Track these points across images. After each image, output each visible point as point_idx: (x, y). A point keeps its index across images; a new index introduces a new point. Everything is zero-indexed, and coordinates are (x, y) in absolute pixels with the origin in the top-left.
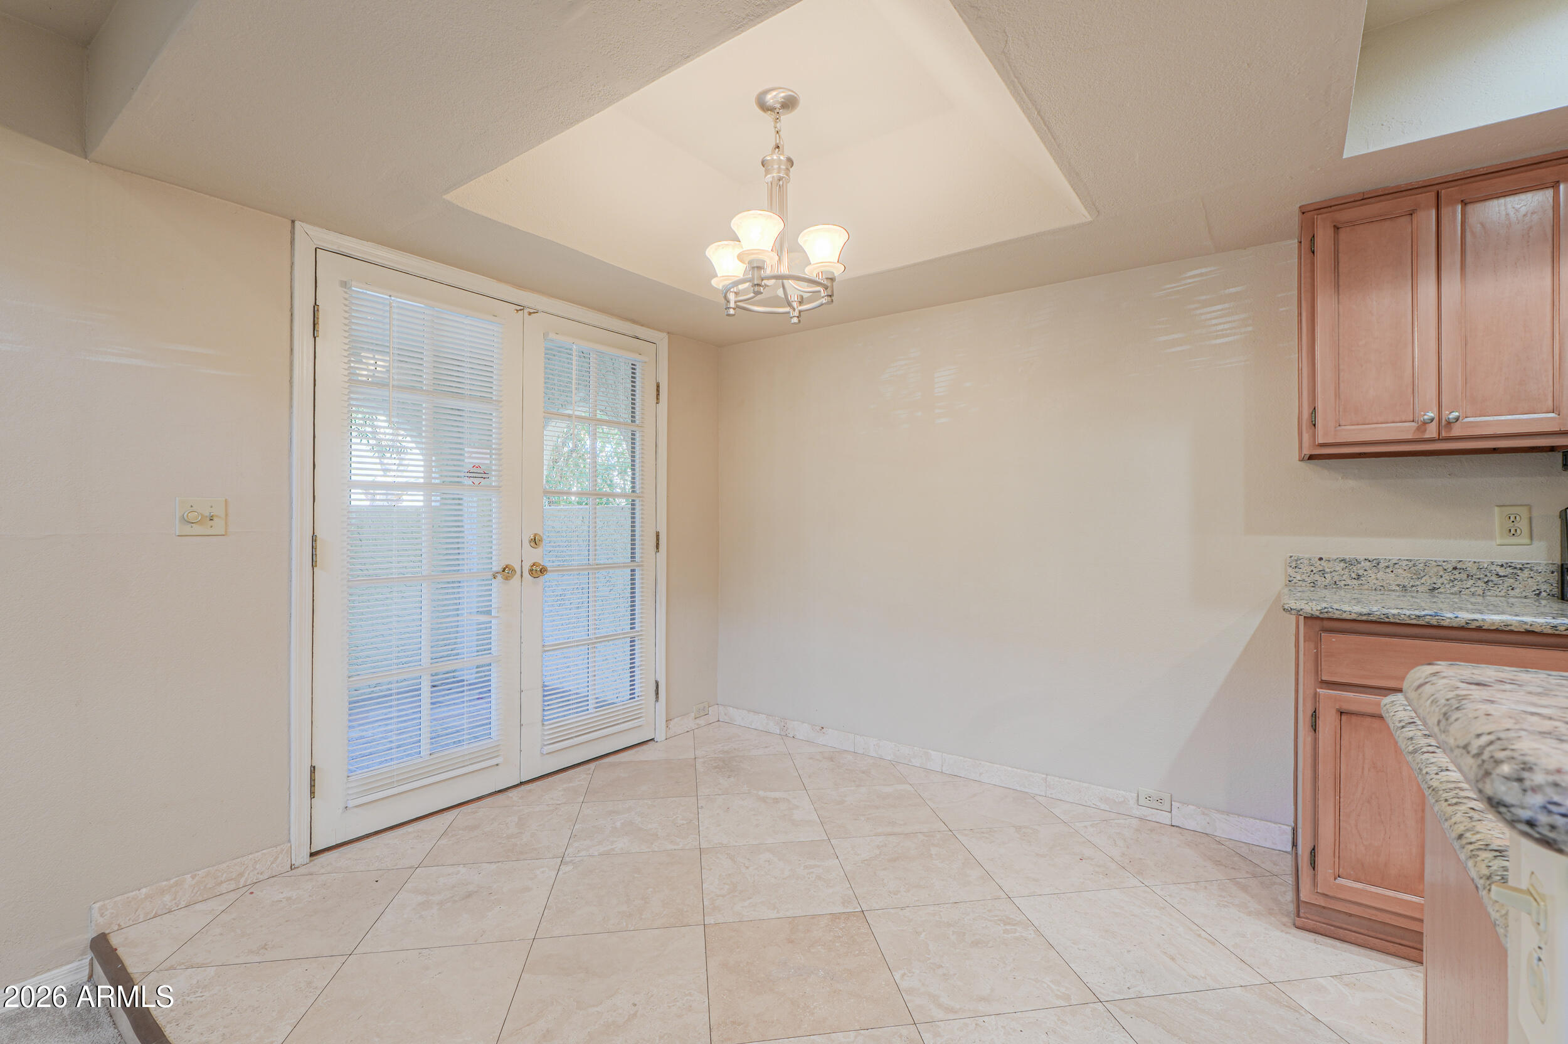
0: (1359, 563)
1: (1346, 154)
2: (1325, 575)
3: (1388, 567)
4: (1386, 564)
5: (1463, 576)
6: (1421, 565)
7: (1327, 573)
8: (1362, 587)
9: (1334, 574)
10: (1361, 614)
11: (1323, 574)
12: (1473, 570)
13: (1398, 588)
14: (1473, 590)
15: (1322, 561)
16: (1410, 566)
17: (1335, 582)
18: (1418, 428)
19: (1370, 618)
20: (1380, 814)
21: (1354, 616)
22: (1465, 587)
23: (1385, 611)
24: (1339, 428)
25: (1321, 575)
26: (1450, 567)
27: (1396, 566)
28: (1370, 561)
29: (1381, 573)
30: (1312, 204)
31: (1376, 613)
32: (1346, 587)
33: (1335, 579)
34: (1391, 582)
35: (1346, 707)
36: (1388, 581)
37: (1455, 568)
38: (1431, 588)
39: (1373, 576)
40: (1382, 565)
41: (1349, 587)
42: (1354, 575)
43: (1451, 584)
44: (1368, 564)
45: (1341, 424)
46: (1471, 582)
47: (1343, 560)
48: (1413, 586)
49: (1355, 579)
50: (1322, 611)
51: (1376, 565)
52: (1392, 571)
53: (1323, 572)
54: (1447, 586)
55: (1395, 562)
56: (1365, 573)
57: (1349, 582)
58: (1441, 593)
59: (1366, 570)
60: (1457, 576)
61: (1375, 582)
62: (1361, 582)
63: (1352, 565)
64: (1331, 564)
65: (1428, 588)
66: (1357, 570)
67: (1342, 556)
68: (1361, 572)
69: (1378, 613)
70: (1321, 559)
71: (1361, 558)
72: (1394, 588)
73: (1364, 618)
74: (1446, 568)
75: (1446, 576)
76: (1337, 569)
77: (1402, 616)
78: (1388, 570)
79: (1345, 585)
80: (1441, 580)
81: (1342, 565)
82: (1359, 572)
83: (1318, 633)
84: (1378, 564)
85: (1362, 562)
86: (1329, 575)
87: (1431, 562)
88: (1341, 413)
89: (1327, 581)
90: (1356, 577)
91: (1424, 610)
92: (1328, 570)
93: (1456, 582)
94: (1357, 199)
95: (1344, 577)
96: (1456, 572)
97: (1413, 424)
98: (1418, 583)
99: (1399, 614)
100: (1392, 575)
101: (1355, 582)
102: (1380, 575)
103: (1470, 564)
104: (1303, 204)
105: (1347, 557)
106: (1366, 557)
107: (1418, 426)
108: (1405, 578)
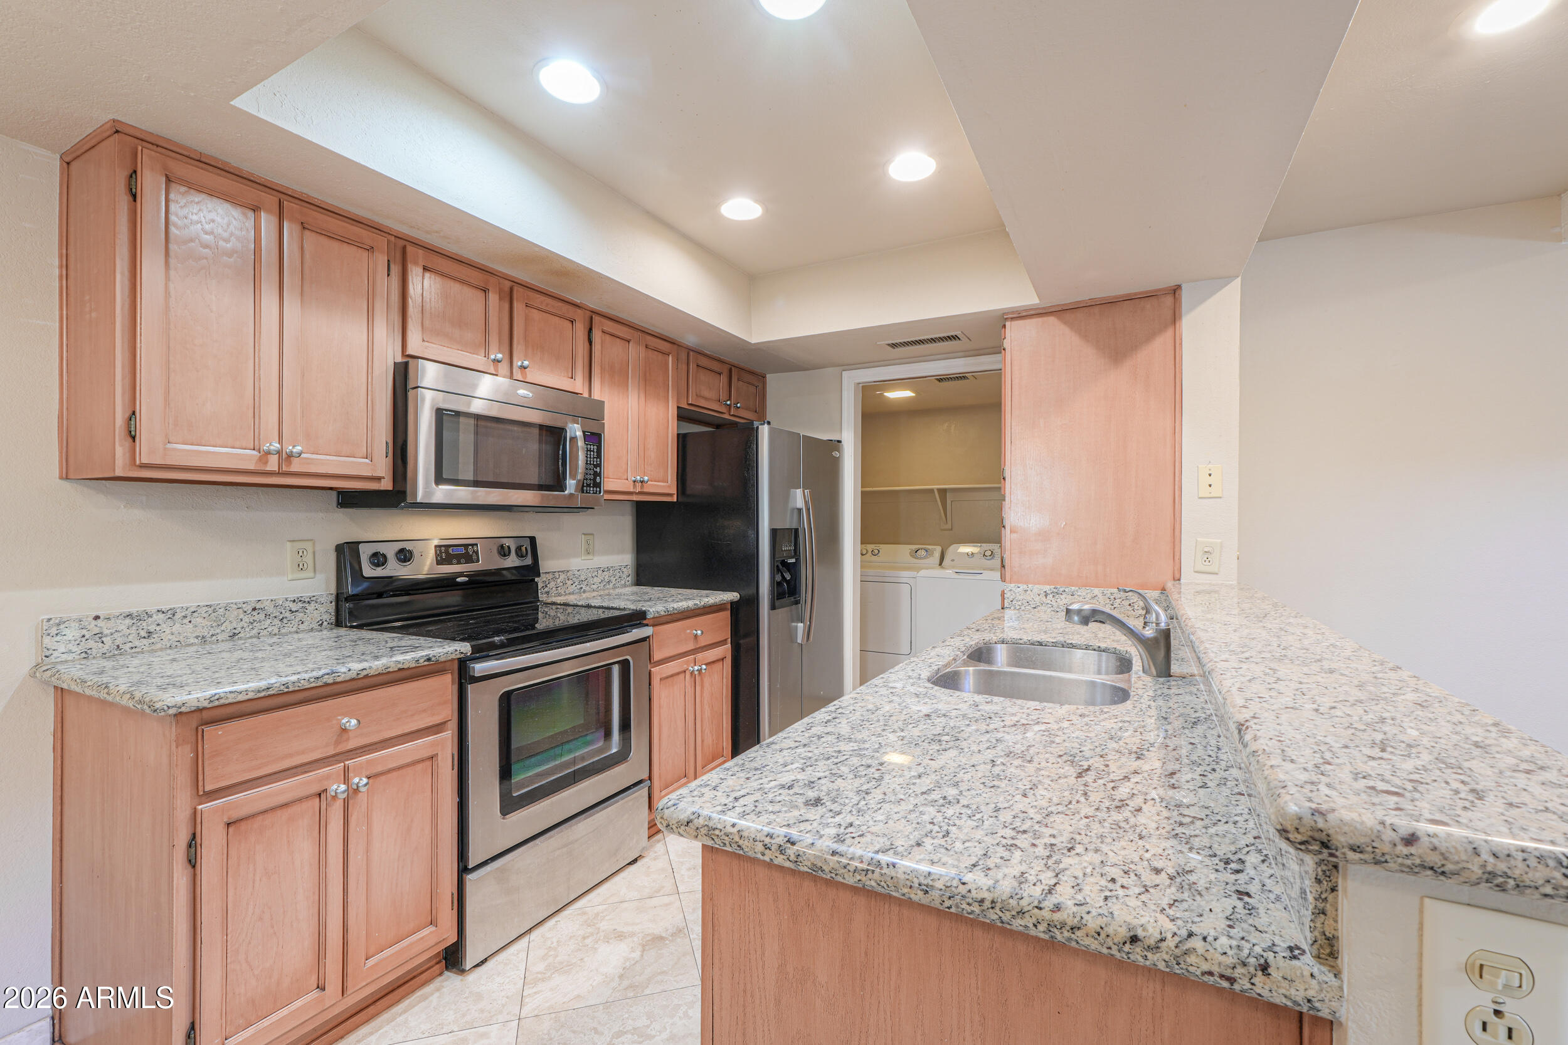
0: (151, 616)
1: (237, 102)
2: (104, 639)
3: (185, 617)
4: (183, 614)
5: (262, 616)
6: (221, 610)
7: (106, 636)
8: (153, 647)
9: (116, 635)
10: (259, 691)
11: (100, 638)
12: (270, 609)
13: (196, 641)
14: (269, 630)
15: (99, 621)
16: (210, 612)
17: (118, 646)
18: (260, 459)
19: (271, 692)
20: (272, 927)
21: (251, 695)
22: (263, 627)
23: (284, 680)
24: (169, 446)
25: (98, 639)
26: (249, 608)
27: (195, 614)
28: (163, 612)
29: (178, 625)
30: (133, 126)
31: (275, 685)
32: (133, 650)
33: (117, 642)
34: (189, 635)
35: (236, 814)
36: (185, 634)
37: (254, 609)
38: (231, 635)
39: (168, 631)
40: (178, 616)
41: (137, 650)
42: (143, 633)
43: (251, 627)
44: (161, 616)
45: (171, 440)
46: (269, 621)
47: (129, 616)
48: (212, 635)
49: (144, 638)
50: (212, 699)
51: (171, 616)
52: (190, 622)
53: (100, 636)
54: (247, 629)
55: (193, 610)
56: (158, 628)
57: (137, 643)
58: (240, 639)
59: (158, 625)
60: (257, 618)
61: (170, 638)
62: (153, 640)
63: (140, 620)
64: (111, 623)
65: (228, 635)
66: (148, 625)
67: (127, 611)
68: (152, 628)
69: (278, 685)
70: (97, 618)
71: (151, 609)
72: (192, 641)
73: (262, 694)
74: (245, 610)
75: (246, 619)
76: (120, 628)
77: (302, 681)
78: (186, 621)
79: (132, 648)
80: (241, 624)
81: (128, 621)
82: (149, 628)
83: (197, 728)
84: (174, 615)
85: (154, 615)
86: (109, 638)
87: (232, 605)
88: (170, 425)
89: (106, 647)
90: (146, 635)
91: (320, 669)
92: (106, 632)
93: (255, 624)
94: (192, 156)
95: (130, 638)
96: (255, 613)
97: (254, 452)
98: (218, 631)
99: (299, 680)
100: (191, 625)
101: (145, 641)
102: (177, 627)
103: (268, 603)
104: (119, 119)
105: (134, 610)
106: (159, 608)
107: (260, 457)
108: (203, 625)
